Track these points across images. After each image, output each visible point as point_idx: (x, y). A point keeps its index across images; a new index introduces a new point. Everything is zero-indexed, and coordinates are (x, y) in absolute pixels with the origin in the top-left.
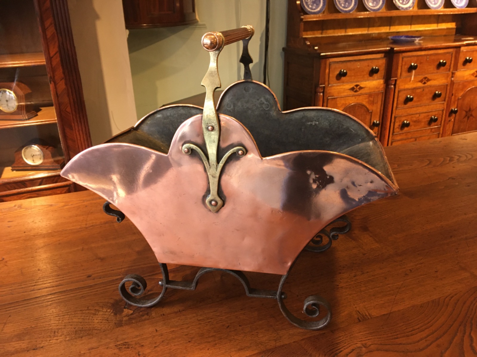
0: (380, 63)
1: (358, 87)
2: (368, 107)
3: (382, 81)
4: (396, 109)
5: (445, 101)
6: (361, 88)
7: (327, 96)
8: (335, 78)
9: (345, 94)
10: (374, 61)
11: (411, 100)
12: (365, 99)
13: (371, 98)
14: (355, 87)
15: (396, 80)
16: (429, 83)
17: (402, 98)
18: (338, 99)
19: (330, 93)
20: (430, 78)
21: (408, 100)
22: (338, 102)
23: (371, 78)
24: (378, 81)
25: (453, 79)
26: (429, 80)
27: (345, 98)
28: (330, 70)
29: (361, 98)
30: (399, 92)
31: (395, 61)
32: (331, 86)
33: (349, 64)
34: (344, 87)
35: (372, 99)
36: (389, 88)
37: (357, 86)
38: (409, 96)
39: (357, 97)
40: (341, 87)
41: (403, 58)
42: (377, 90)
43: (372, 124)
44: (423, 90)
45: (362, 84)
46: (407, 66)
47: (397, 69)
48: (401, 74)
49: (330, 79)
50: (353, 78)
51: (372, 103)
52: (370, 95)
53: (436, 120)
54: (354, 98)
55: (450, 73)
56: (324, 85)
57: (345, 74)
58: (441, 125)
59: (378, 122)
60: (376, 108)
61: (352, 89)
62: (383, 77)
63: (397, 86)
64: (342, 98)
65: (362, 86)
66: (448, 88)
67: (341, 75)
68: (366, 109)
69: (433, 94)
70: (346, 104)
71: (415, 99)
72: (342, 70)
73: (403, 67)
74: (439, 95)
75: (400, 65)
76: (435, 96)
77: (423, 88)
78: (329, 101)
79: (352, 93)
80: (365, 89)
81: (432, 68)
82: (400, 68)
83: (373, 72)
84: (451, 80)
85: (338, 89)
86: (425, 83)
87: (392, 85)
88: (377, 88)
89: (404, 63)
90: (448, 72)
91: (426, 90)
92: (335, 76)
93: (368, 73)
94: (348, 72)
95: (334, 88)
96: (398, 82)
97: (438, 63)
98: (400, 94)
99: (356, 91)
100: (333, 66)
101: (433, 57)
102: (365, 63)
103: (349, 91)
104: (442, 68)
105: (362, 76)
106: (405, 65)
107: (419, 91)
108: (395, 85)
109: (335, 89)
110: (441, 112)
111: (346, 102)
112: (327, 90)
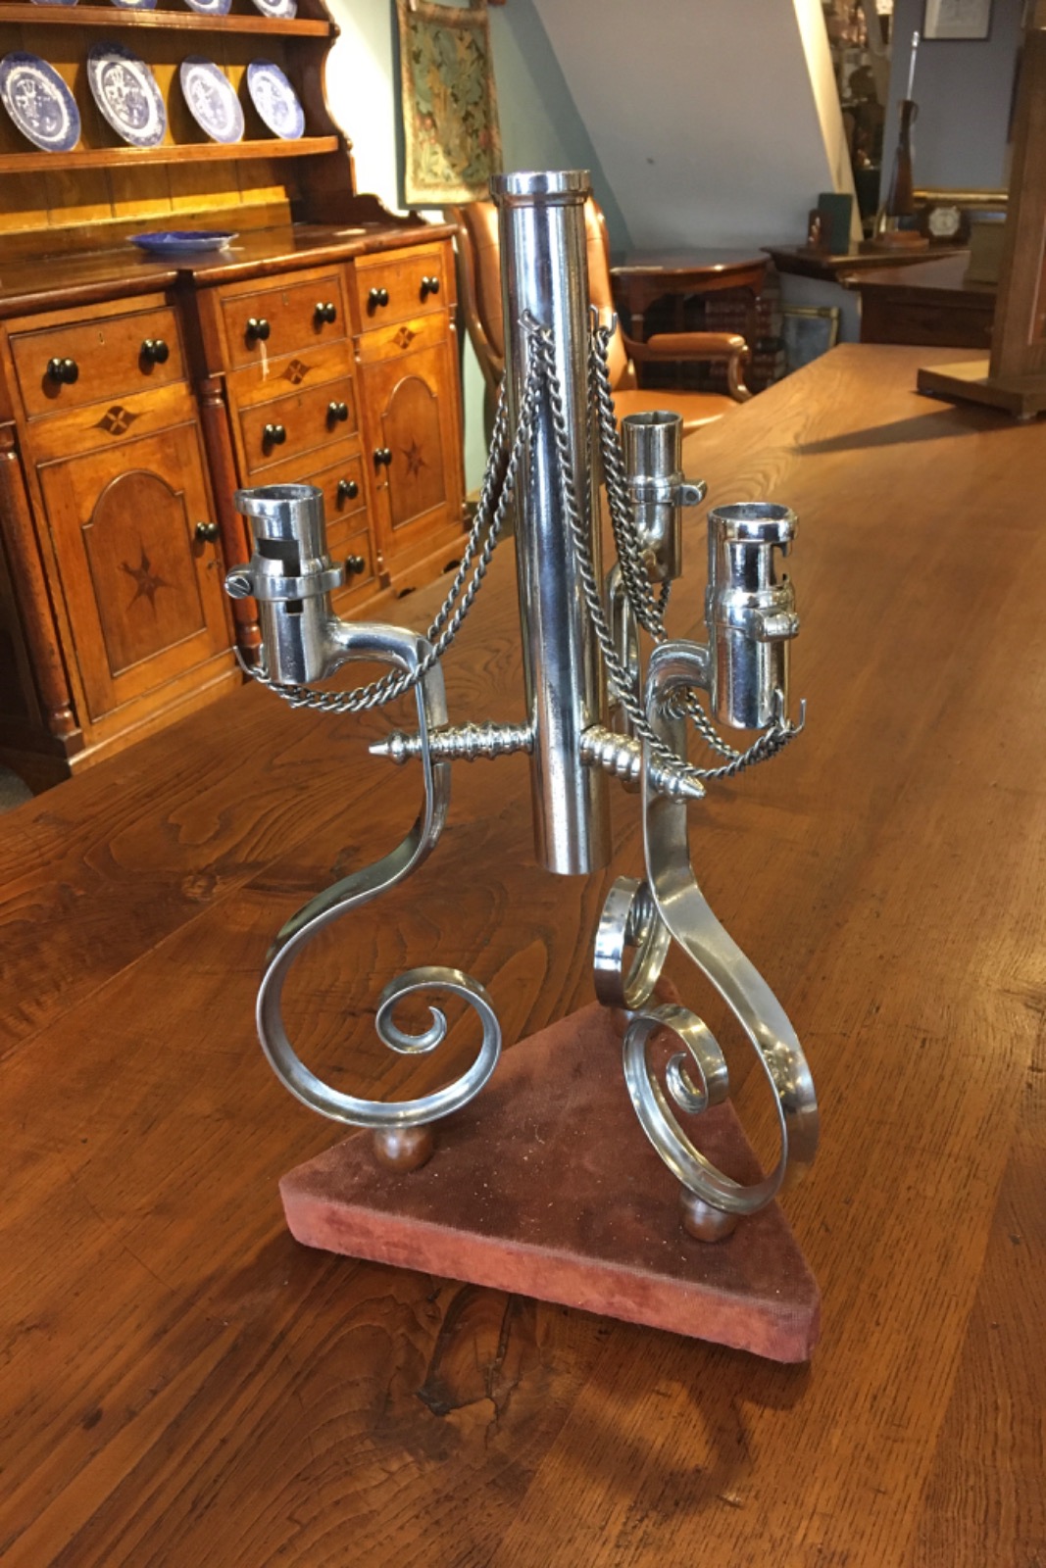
0: (160, 327)
1: (121, 415)
2: (167, 479)
3: (181, 389)
4: (248, 475)
5: (356, 428)
6: (130, 418)
7: (34, 461)
8: (41, 392)
9: (89, 444)
10: (141, 318)
11: (280, 438)
12: (153, 454)
13: (169, 447)
14: (112, 417)
15: (223, 380)
16: (307, 379)
17: (254, 439)
18: (72, 466)
19: (39, 447)
20: (306, 363)
21: (271, 441)
22: (74, 477)
23: (148, 380)
24: (172, 386)
25: (358, 359)
26: (305, 370)
27: (91, 458)
28: (18, 362)
29: (140, 450)
30: (241, 415)
31: (202, 313)
32: (36, 424)
33: (70, 335)
34: (79, 420)
35: (170, 451)
36: (208, 407)
37: (116, 411)
38: (269, 428)
39: (128, 450)
40: (70, 421)
41: (222, 304)
42: (177, 419)
43: (193, 536)
44: (300, 404)
45: (131, 405)
46: (239, 332)
47: (216, 342)
48: (231, 357)
49: (25, 395)
50: (96, 383)
51: (175, 464)
52: (163, 437)
53: (353, 492)
54: (118, 454)
55: (348, 341)
56: (12, 423)
57: (70, 375)
58: (365, 504)
59: (211, 526)
60: (191, 480)
61: (105, 424)
62: (180, 374)
63: (231, 398)
64: (84, 461)
65: (131, 409)
66: (356, 388)
67: (58, 378)
68: (164, 488)
69: (325, 412)
70: (101, 479)
71: (289, 435)
72: (56, 362)
73: (231, 333)
74: (342, 415)
75: (220, 326)
76: (334, 418)
77: (298, 396)
78: (46, 477)
79: (107, 438)
80: (143, 418)
81: (303, 329)
82: (222, 337)
83: (150, 359)
84: (356, 363)
85: (59, 429)
86: (297, 381)
87: (215, 396)
88: (176, 412)
89: (229, 321)
90: (344, 339)
91: (307, 401)
92: (39, 382)
93: (137, 363)
94: (79, 364)
95: (48, 426)
96: (230, 385)
97: (313, 312)
98: (246, 425)
99: (118, 431)
100: (23, 346)
101: (298, 296)
102: (116, 330)
103: (96, 432)
104: (326, 326)
105: (121, 376)
106: (234, 324)
107: (290, 406)
108: (224, 396)
109: (50, 431)
110: (356, 464)
111: (101, 474)
112: (25, 437)
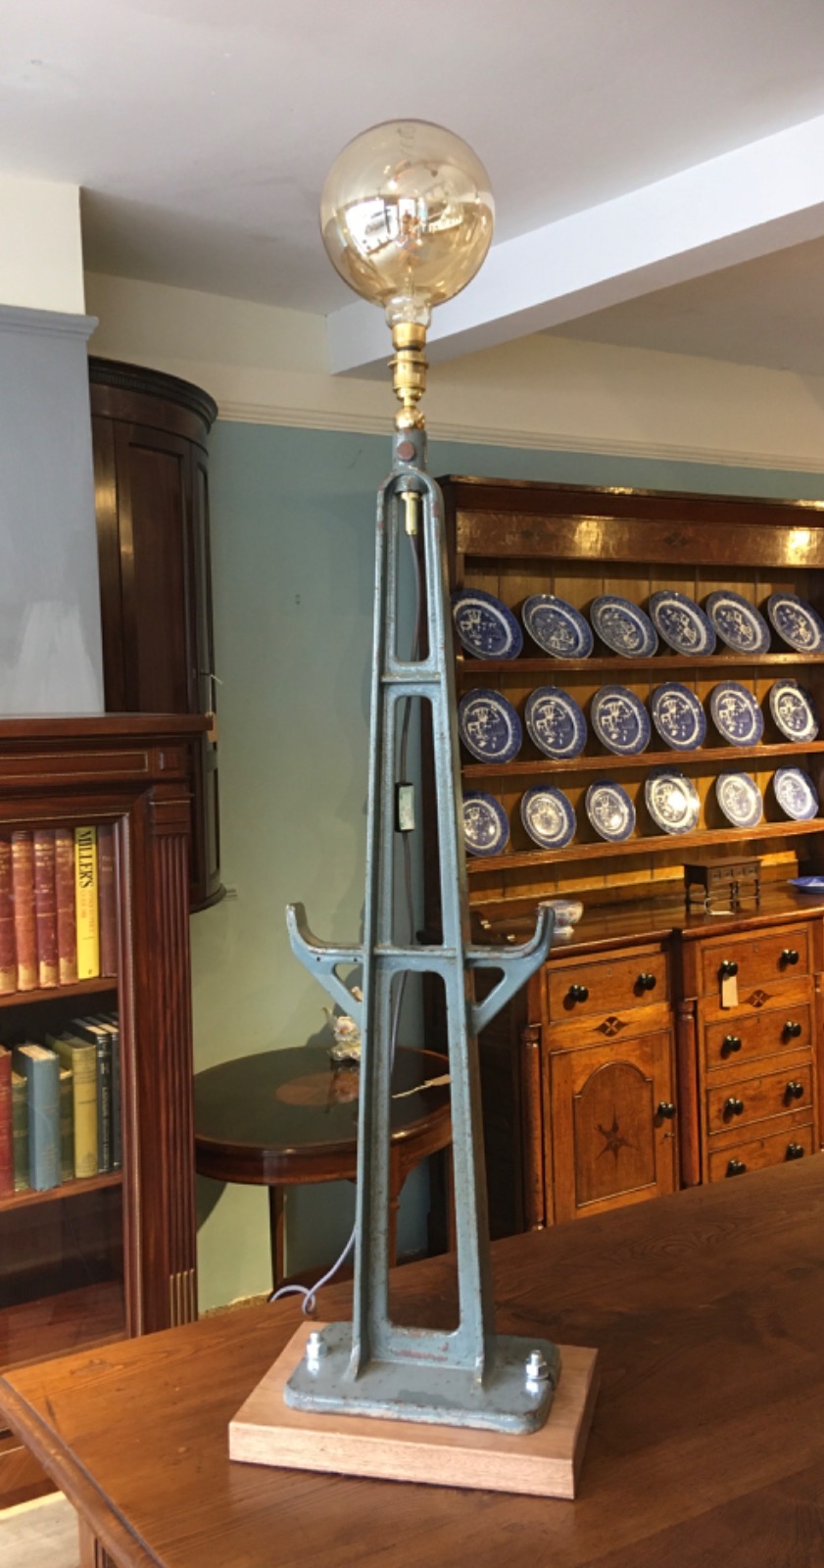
0: (654, 964)
1: (615, 1023)
2: (641, 1069)
3: (664, 1006)
4: (706, 1072)
5: (810, 1043)
6: (621, 1025)
7: (549, 1049)
8: (562, 1006)
9: (589, 1041)
10: (640, 960)
11: (737, 1046)
12: (634, 1050)
13: (647, 1046)
14: (608, 1024)
15: (695, 1003)
16: (768, 1004)
17: (715, 1045)
18: (573, 1055)
19: (553, 1041)
20: (768, 992)
21: (728, 1048)
22: (574, 1063)
23: (639, 1000)
24: (657, 1004)
25: (818, 990)
26: (766, 997)
27: (587, 1051)
28: (550, 987)
29: (624, 1047)
30: (706, 1028)
31: (686, 957)
32: (554, 1026)
33: (587, 971)
34: (584, 1025)
35: (647, 1049)
36: (681, 1021)
37: (611, 1020)
38: (729, 1038)
39: (616, 1046)
40: (578, 1026)
41: (703, 951)
42: (656, 1028)
43: (656, 1111)
44: (759, 1021)
45: (623, 1016)
46: (712, 971)
47: (694, 977)
48: (704, 987)
49: (551, 1008)
50: (600, 1002)
51: (650, 1059)
52: (642, 1040)
53: (799, 1093)
54: (608, 1049)
55: (811, 978)
56: (539, 1025)
57: (582, 996)
58: (812, 1103)
59: (670, 1106)
60: (661, 1071)
61: (602, 1029)
62: (664, 996)
63: (699, 1015)
64: (583, 1053)
65: (622, 1019)
66: (813, 1011)
67: (575, 998)
68: (638, 1075)
69: (781, 1029)
70: (593, 1065)
71: (744, 1044)
72: (576, 987)
73: (706, 971)
74: (796, 1032)
75: (699, 966)
76: (788, 1034)
77: (758, 1015)
78: (555, 1061)
79: (602, 1038)
80: (631, 1026)
81: (769, 967)
82: (699, 974)
83: (642, 986)
84: (816, 993)
85: (570, 1030)
86: (759, 1005)
87: (688, 1013)
88: (656, 1023)
89: (706, 962)
90: (806, 976)
91: (766, 1020)
92: (561, 1000)
93: (632, 989)
94: (589, 989)
95: (562, 1028)
96: (700, 1006)
97: (780, 955)
98: (709, 1035)
99: (611, 1033)
100: (555, 979)
101: (767, 944)
102: (624, 967)
103: (595, 1034)
104: (790, 967)
105: (619, 998)
106: (710, 965)
107: (748, 1023)
108: (695, 1014)
109: (564, 1031)
110: (806, 1071)
111: (594, 1062)
112: (545, 1034)
